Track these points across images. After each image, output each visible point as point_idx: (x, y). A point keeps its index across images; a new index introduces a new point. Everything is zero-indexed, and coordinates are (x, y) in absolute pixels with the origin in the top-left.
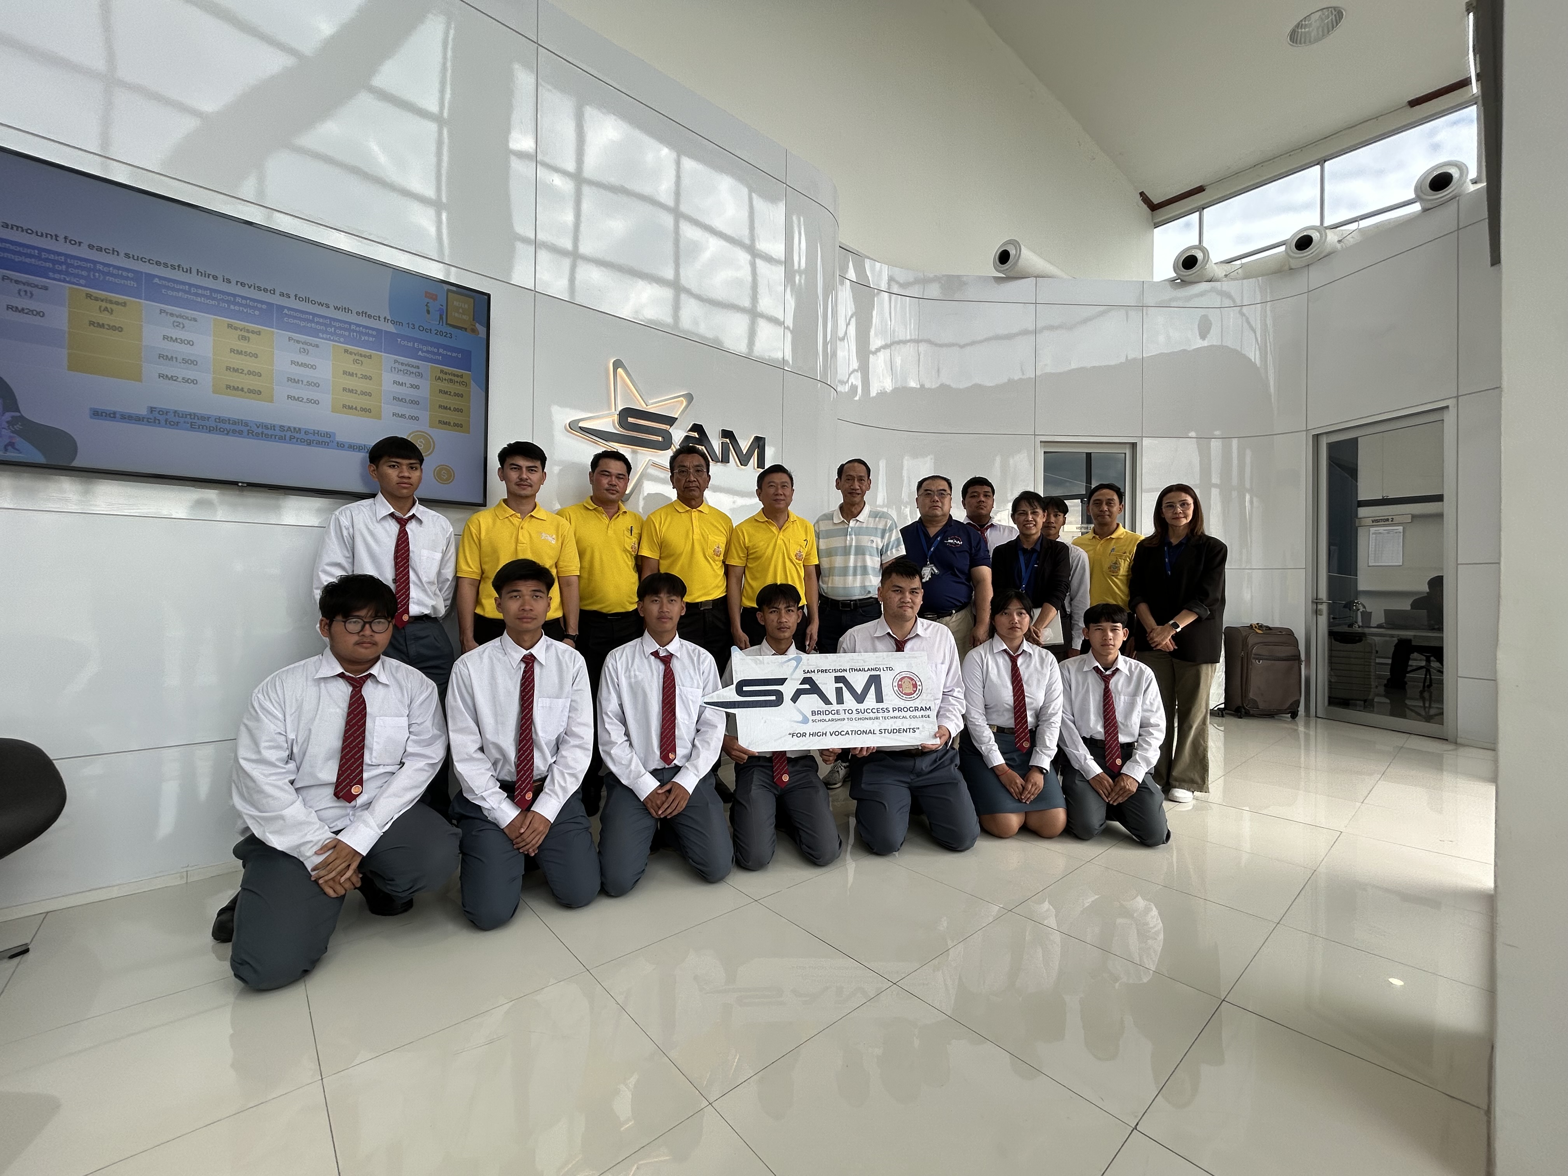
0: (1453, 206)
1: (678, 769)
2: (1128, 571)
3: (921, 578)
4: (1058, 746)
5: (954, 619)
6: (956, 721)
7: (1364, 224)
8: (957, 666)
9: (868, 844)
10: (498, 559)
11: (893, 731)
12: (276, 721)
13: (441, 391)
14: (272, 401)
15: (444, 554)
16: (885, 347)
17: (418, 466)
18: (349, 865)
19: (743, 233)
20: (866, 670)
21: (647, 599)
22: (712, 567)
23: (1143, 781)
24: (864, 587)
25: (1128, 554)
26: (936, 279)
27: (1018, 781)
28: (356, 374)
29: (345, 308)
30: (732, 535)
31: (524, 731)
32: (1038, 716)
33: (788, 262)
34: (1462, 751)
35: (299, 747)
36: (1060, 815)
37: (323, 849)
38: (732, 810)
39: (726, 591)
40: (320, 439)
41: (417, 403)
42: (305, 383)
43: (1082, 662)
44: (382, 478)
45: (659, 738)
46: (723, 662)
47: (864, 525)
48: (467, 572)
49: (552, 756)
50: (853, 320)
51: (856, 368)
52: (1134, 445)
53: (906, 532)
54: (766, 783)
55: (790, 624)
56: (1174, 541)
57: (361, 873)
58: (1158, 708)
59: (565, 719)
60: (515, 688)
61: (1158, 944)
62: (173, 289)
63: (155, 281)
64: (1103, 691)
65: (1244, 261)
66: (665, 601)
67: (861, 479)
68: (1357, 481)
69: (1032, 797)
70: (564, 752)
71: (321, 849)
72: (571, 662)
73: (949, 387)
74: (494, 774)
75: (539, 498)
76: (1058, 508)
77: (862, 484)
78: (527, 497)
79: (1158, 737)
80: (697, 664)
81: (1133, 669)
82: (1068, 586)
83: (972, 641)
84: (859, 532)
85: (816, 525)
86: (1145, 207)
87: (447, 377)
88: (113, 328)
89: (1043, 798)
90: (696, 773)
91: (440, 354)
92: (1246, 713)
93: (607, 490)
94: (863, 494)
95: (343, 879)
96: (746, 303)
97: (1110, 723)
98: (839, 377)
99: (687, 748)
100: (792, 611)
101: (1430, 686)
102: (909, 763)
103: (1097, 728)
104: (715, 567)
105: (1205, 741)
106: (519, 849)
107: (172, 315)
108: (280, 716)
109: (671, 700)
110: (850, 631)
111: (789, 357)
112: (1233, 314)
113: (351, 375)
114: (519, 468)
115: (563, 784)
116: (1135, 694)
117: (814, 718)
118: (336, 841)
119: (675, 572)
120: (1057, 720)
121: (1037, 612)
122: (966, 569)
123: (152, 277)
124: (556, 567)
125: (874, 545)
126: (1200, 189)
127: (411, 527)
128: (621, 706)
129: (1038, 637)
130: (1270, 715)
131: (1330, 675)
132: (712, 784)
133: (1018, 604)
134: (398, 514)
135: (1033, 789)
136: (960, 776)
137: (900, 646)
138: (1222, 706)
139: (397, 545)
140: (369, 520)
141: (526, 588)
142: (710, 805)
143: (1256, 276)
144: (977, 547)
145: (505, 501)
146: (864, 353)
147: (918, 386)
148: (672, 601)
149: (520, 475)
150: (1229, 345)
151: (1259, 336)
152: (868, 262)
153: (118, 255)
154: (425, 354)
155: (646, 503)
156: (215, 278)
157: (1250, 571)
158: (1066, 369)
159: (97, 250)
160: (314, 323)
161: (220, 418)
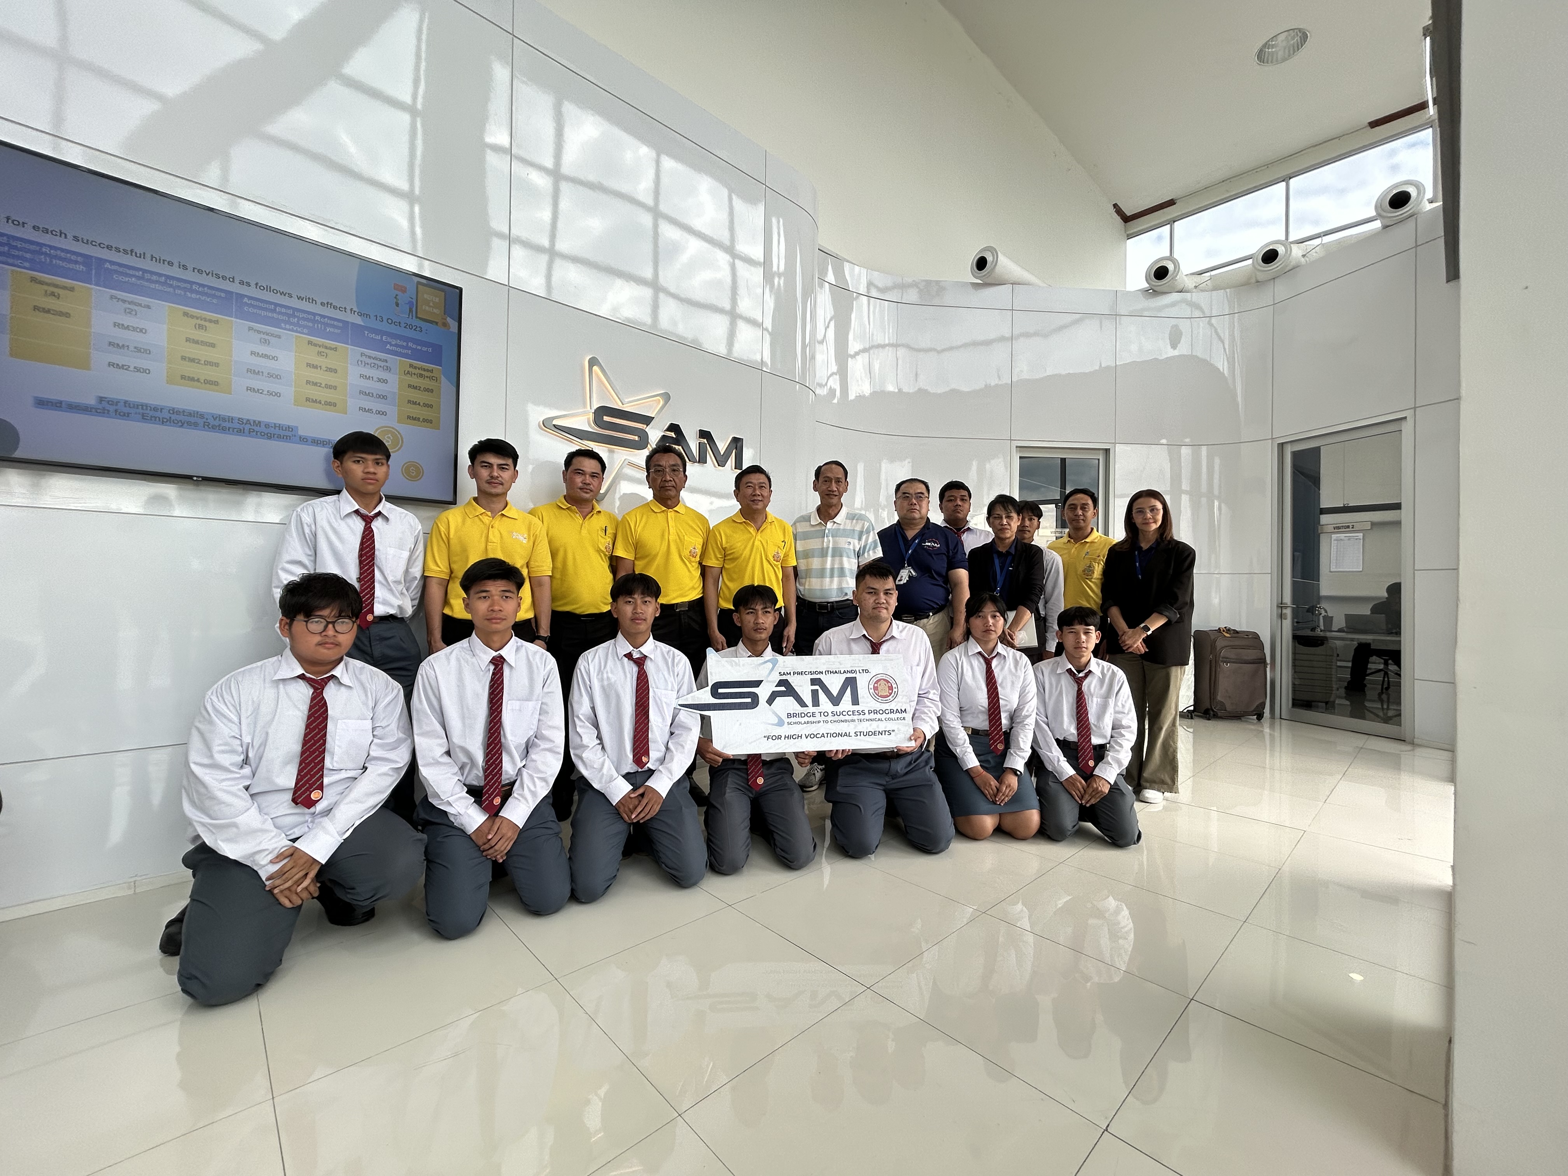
0: (1411, 224)
1: (651, 772)
4: (1032, 748)
5: (931, 621)
6: (931, 722)
7: (1327, 239)
11: (868, 734)
12: (230, 724)
13: (409, 386)
14: (230, 393)
15: (412, 552)
16: (865, 350)
17: (384, 461)
18: (307, 874)
19: (724, 236)
20: (842, 672)
21: (621, 600)
24: (841, 589)
26: (914, 285)
27: (992, 783)
28: (321, 367)
29: (309, 299)
30: (709, 536)
32: (1012, 718)
33: (767, 263)
34: (1419, 751)
36: (1034, 816)
37: (280, 857)
38: (707, 814)
39: (703, 592)
40: (282, 433)
41: (384, 397)
42: (265, 374)
43: (1056, 665)
46: (698, 664)
47: (842, 527)
48: (433, 571)
49: (522, 760)
50: (832, 324)
51: (835, 371)
52: (1107, 451)
55: (767, 626)
56: (1145, 546)
57: (319, 882)
58: (1130, 710)
59: (535, 722)
60: (484, 690)
61: (1128, 944)
62: (126, 275)
63: (105, 266)
65: (1213, 273)
66: (639, 602)
67: (838, 481)
68: (1319, 490)
70: (533, 756)
71: (277, 857)
72: (542, 664)
73: (926, 391)
74: (461, 778)
76: (1033, 513)
78: (497, 495)
79: (1130, 738)
80: (671, 667)
82: (1042, 589)
84: (836, 534)
86: (1119, 218)
87: (417, 371)
88: (61, 314)
89: (1017, 799)
90: (670, 777)
91: (410, 348)
92: (1214, 715)
94: (840, 495)
95: (299, 889)
96: (727, 306)
97: (1083, 725)
98: (817, 380)
100: (769, 612)
101: (1387, 689)
102: (884, 766)
103: (1070, 730)
104: (691, 569)
105: (1175, 743)
107: (124, 301)
108: (236, 719)
111: (767, 358)
112: (1203, 323)
113: (316, 367)
114: (490, 466)
115: (532, 788)
116: (1107, 696)
117: (790, 720)
119: (650, 573)
121: (1011, 615)
123: (101, 261)
124: (528, 567)
125: (851, 547)
126: (1171, 203)
127: (377, 525)
128: (593, 709)
129: (1013, 640)
130: (1236, 716)
131: (1294, 678)
132: (686, 788)
134: (363, 511)
135: (1008, 791)
136: (934, 778)
137: (875, 649)
138: (1192, 708)
139: (362, 544)
140: (332, 516)
141: (496, 588)
143: (1224, 288)
144: (954, 549)
145: (475, 499)
146: (842, 356)
147: (897, 390)
148: (646, 602)
150: (1199, 354)
151: (1227, 347)
152: (847, 267)
153: (66, 237)
154: (394, 348)
155: (620, 504)
156: (171, 264)
157: (1217, 576)
158: (1042, 375)
159: (43, 231)
160: (275, 313)
161: (174, 409)
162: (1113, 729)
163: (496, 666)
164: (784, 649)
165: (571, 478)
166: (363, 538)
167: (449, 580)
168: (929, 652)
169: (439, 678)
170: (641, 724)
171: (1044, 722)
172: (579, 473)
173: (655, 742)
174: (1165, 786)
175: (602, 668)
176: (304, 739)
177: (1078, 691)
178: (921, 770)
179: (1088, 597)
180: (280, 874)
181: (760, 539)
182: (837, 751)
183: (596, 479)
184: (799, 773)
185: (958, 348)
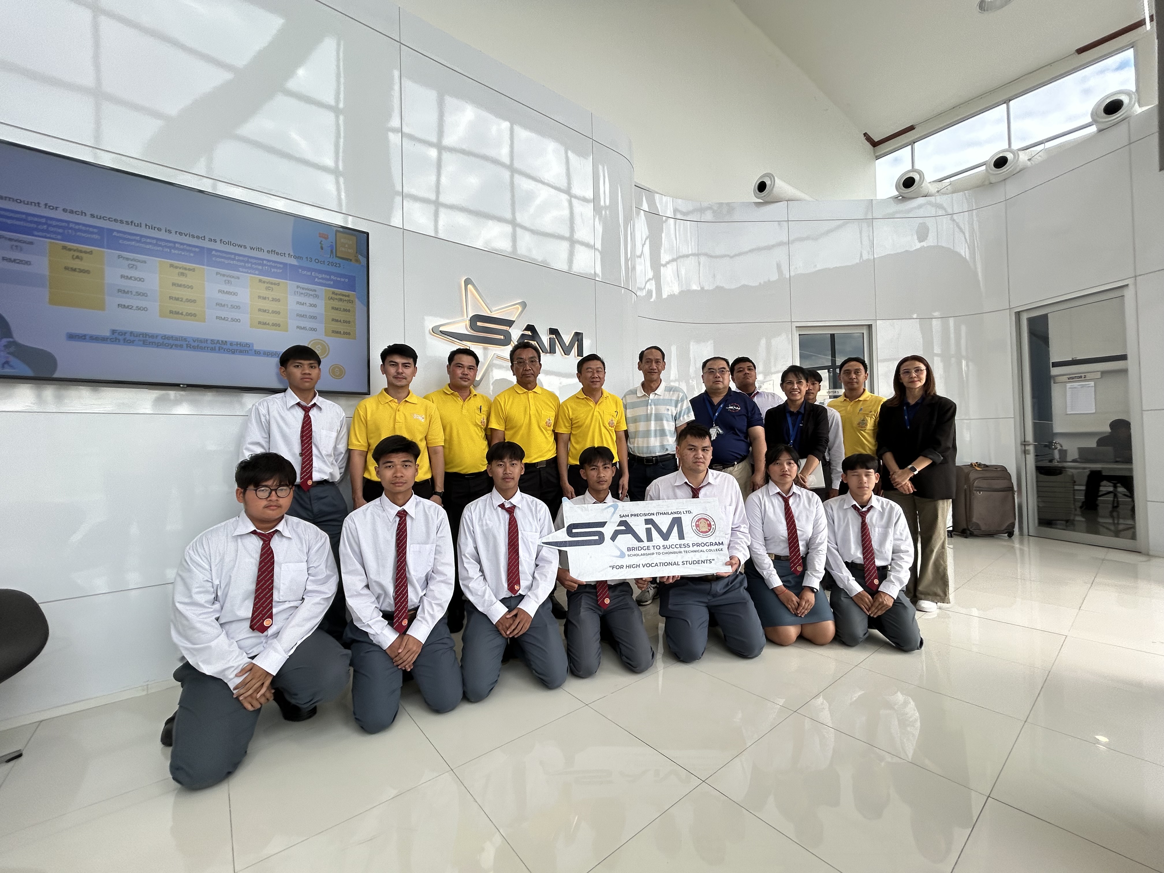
0: (1124, 126)
1: (522, 597)
2: (874, 427)
3: (710, 438)
4: (825, 569)
5: (736, 469)
6: (743, 551)
7: (1049, 145)
8: (742, 508)
9: (676, 654)
10: (380, 435)
11: (693, 563)
13: (333, 308)
14: (205, 322)
15: (339, 433)
16: (673, 260)
17: (316, 365)
18: (263, 684)
19: (563, 184)
20: (670, 513)
21: (494, 463)
22: (544, 434)
23: (898, 597)
24: (663, 447)
25: (873, 413)
26: (710, 208)
27: (794, 599)
28: (268, 298)
29: (259, 248)
30: (559, 409)
31: (399, 571)
32: (808, 546)
33: (596, 199)
34: (1155, 561)
35: (222, 592)
36: (830, 626)
37: (243, 671)
39: (557, 453)
40: (242, 348)
41: (314, 318)
42: (230, 306)
43: (842, 502)
44: (289, 376)
45: (506, 574)
46: (555, 509)
47: (661, 397)
48: (356, 445)
49: (423, 590)
50: (648, 242)
51: (651, 277)
52: (870, 327)
53: (694, 402)
54: (592, 606)
55: (607, 478)
57: (274, 689)
59: (432, 560)
60: (392, 537)
61: (915, 730)
62: (128, 240)
63: (114, 234)
64: (860, 524)
65: (952, 179)
66: (508, 465)
67: (657, 362)
68: (1049, 347)
69: (806, 611)
70: (431, 586)
71: (240, 672)
72: (435, 515)
73: (722, 288)
74: (378, 606)
75: (411, 387)
77: (658, 365)
78: (402, 387)
80: (534, 513)
81: (885, 506)
82: (827, 440)
83: (752, 487)
84: (656, 403)
85: (624, 399)
86: (868, 144)
87: (338, 297)
88: (82, 271)
89: (815, 612)
90: (536, 600)
91: (332, 280)
92: (970, 534)
93: (461, 378)
94: (659, 372)
95: (259, 695)
96: (567, 235)
97: (867, 551)
98: (638, 285)
99: (529, 580)
100: (608, 468)
101: (1117, 507)
102: (706, 587)
103: (857, 555)
104: (547, 436)
105: (945, 562)
106: (398, 666)
107: (127, 259)
108: (207, 567)
109: (515, 543)
110: (655, 481)
111: (599, 270)
112: (946, 220)
113: (265, 298)
114: (396, 364)
115: (432, 612)
116: (887, 526)
117: (629, 553)
118: (252, 665)
119: (517, 441)
120: (823, 548)
121: (803, 462)
122: (744, 429)
123: (111, 231)
125: (670, 413)
126: (911, 128)
127: (313, 413)
128: (476, 548)
129: (805, 482)
130: (990, 535)
131: (1038, 502)
132: (549, 608)
133: (788, 456)
134: (303, 403)
135: (807, 606)
136: (747, 595)
137: (695, 494)
139: (303, 427)
140: (281, 408)
141: (398, 459)
142: (548, 626)
143: (963, 190)
144: (752, 411)
145: (386, 390)
146: (656, 265)
147: (699, 289)
148: (513, 464)
149: (397, 370)
150: (944, 245)
151: (967, 237)
152: (657, 196)
153: (85, 215)
154: (321, 281)
155: (493, 387)
156: (159, 229)
157: (968, 421)
158: (814, 270)
159: (70, 212)
160: (235, 260)
161: (165, 336)
162: (893, 553)
164: (620, 495)
165: (453, 370)
166: (303, 423)
167: (367, 452)
169: (358, 529)
170: (513, 560)
171: (834, 548)
172: (460, 366)
173: (525, 573)
174: (938, 598)
175: (482, 516)
176: (257, 580)
177: (862, 523)
178: (737, 591)
179: (863, 445)
180: (243, 684)
181: (598, 410)
182: (668, 577)
183: (472, 370)
185: (746, 253)
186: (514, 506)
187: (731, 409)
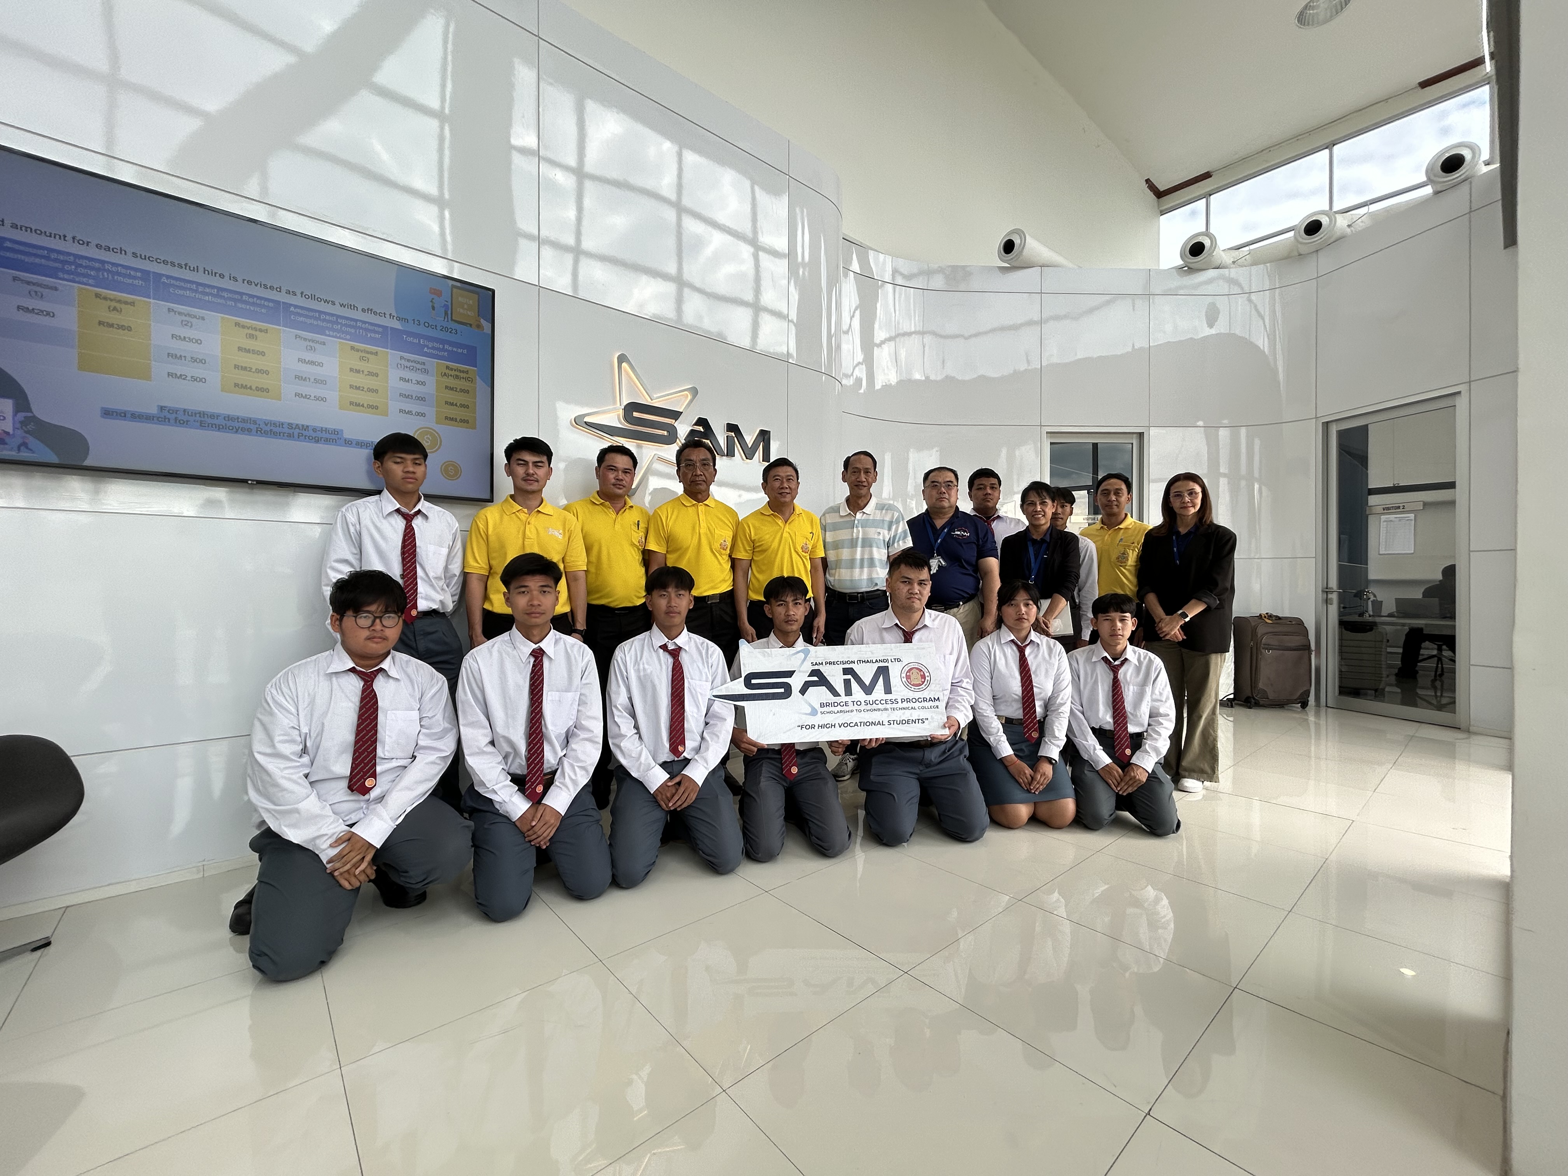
0: (1465, 188)
2: (1136, 562)
3: (930, 570)
4: (1067, 736)
5: (961, 611)
6: (965, 711)
7: (1374, 208)
8: (966, 657)
9: (877, 836)
11: (901, 722)
13: (446, 387)
14: (280, 399)
15: (451, 549)
16: (890, 339)
18: (363, 858)
19: (746, 227)
20: (874, 661)
21: (655, 593)
24: (871, 580)
26: (941, 270)
27: (1026, 772)
28: (362, 371)
29: (351, 305)
30: (739, 527)
32: (1046, 706)
33: (791, 255)
34: (1476, 740)
36: (1070, 805)
39: (733, 585)
40: (328, 436)
41: (423, 399)
42: (312, 380)
43: (1091, 653)
46: (731, 655)
47: (871, 517)
49: (562, 750)
50: (858, 313)
51: (861, 361)
52: (1141, 435)
55: (797, 617)
56: (1183, 530)
58: (1168, 698)
59: (575, 712)
61: (1168, 934)
62: (181, 288)
63: (162, 280)
65: (1252, 247)
67: (867, 472)
68: (1367, 469)
69: (1041, 787)
70: (573, 745)
71: (336, 842)
72: (579, 656)
73: (954, 378)
74: (505, 767)
76: (1065, 499)
78: (533, 492)
79: (1168, 726)
80: (705, 657)
81: (1142, 659)
82: (1078, 576)
84: (865, 524)
86: (1151, 193)
87: (453, 373)
88: (123, 328)
89: (1052, 788)
90: (705, 765)
91: (446, 351)
92: (1255, 703)
93: (614, 485)
94: (870, 486)
95: (357, 872)
96: (750, 299)
97: (1119, 713)
98: (843, 371)
100: (800, 604)
101: (1441, 675)
102: (918, 754)
103: (1106, 718)
104: (722, 561)
105: (1215, 731)
106: (530, 841)
107: (180, 313)
108: (293, 710)
111: (793, 350)
112: (1241, 300)
113: (358, 371)
114: (526, 463)
115: (574, 777)
116: (1144, 684)
117: (823, 709)
119: (683, 565)
120: (1065, 710)
121: (1045, 604)
123: (158, 276)
125: (881, 537)
126: (1207, 176)
128: (630, 699)
129: (1048, 628)
130: (1279, 705)
131: (1340, 665)
133: (1025, 595)
134: (404, 510)
135: (1042, 779)
136: (968, 766)
137: (908, 637)
138: (1232, 696)
139: (404, 541)
140: (375, 516)
141: (534, 583)
142: (719, 797)
143: (1264, 263)
145: (512, 496)
146: (868, 345)
147: (924, 378)
150: (1238, 332)
151: (1267, 323)
152: (871, 254)
153: (125, 254)
154: (431, 351)
155: (651, 499)
156: (222, 276)
157: (1259, 560)
158: (1072, 359)
159: (105, 249)
160: (320, 320)
161: (229, 416)
162: (1150, 717)
163: (536, 658)
166: (405, 536)
167: (488, 576)
168: (962, 640)
170: (676, 714)
172: (612, 469)
173: (692, 732)
174: (1205, 775)
175: (639, 659)
176: (357, 729)
177: (1114, 679)
178: (955, 759)
179: (1122, 585)
180: (339, 857)
181: (788, 530)
182: (871, 739)
183: (628, 475)
184: (833, 761)
185: (986, 333)
186: (680, 648)
187: (957, 535)
